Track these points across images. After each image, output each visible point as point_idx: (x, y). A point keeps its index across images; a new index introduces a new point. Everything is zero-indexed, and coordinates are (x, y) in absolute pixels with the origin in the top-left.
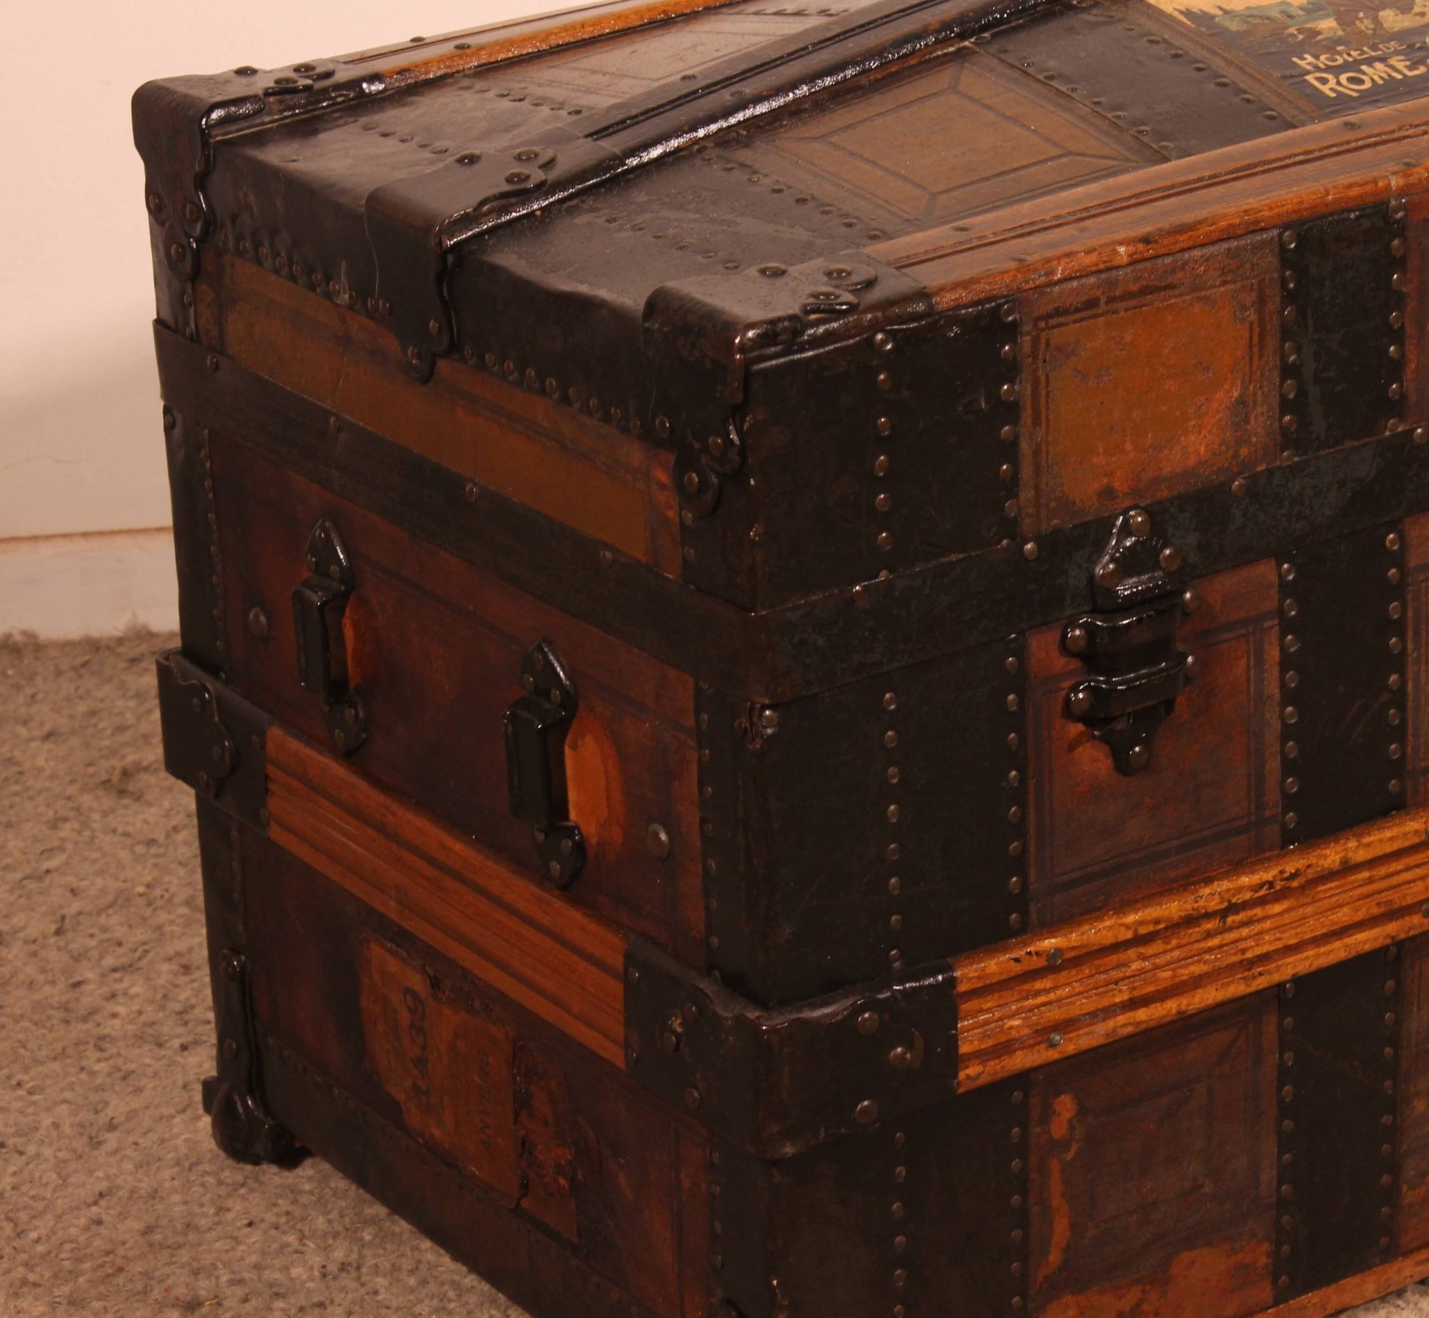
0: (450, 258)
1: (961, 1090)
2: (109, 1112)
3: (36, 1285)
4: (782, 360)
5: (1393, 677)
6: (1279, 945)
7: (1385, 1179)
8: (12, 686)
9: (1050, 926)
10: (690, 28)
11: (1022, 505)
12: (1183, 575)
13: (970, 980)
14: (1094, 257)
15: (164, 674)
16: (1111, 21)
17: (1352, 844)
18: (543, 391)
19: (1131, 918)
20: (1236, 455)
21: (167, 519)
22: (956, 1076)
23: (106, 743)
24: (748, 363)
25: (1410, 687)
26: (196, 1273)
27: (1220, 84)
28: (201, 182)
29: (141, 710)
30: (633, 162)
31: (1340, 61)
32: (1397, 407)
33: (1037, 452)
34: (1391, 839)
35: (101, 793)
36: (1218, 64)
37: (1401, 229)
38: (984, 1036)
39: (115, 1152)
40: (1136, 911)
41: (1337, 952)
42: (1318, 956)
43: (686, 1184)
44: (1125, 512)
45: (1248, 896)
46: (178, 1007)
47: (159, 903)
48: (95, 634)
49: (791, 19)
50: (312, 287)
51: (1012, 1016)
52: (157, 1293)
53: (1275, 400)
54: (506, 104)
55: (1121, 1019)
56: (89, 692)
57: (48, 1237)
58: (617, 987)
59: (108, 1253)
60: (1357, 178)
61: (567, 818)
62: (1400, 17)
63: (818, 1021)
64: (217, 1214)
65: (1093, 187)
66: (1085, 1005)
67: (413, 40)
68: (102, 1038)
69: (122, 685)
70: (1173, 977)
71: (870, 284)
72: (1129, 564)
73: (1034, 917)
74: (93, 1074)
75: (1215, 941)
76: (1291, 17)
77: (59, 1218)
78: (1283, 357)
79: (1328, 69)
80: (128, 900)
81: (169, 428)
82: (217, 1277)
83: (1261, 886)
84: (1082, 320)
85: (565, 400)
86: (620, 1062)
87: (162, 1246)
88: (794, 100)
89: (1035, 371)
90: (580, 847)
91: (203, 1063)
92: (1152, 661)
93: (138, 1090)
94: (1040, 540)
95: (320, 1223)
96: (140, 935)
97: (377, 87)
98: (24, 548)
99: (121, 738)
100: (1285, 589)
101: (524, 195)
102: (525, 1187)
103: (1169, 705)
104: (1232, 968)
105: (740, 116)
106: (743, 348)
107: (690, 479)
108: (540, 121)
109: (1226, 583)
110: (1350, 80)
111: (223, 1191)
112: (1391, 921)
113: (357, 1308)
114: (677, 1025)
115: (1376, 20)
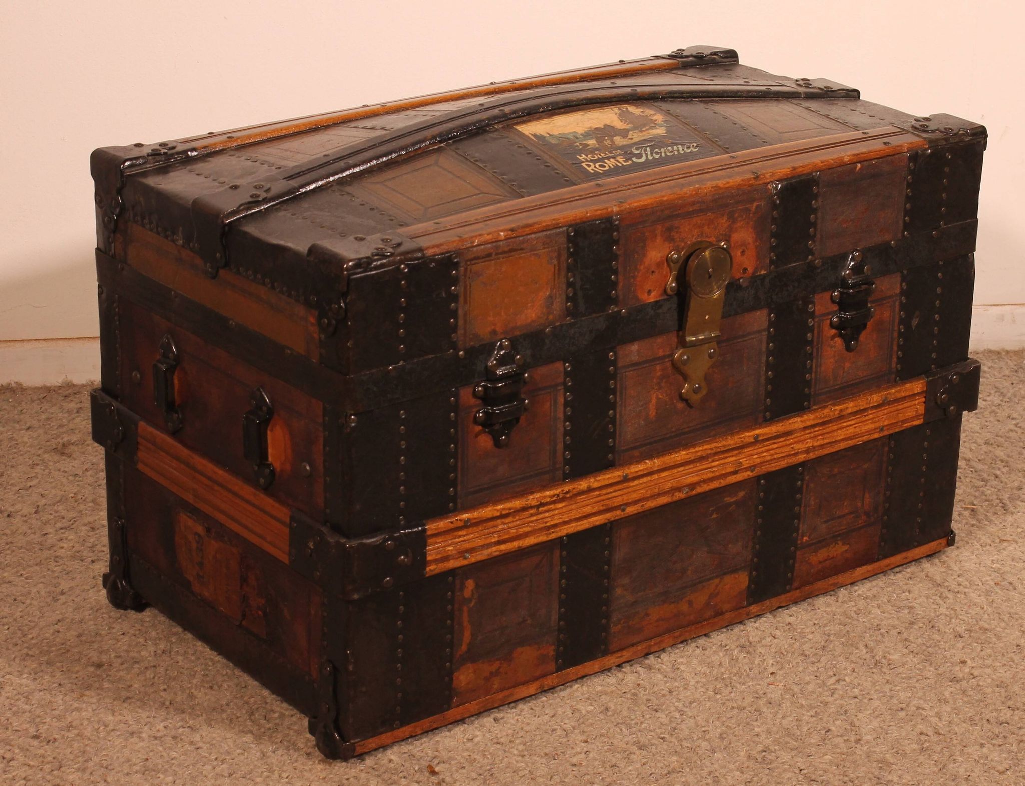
0: (227, 228)
1: (427, 576)
2: (61, 588)
3: (32, 656)
4: (363, 275)
5: (611, 412)
6: (561, 521)
7: (604, 621)
8: (12, 406)
9: (466, 509)
10: (326, 132)
11: (458, 336)
12: (524, 367)
13: (432, 530)
14: (491, 236)
15: (94, 399)
16: (503, 137)
17: (592, 480)
18: (264, 284)
19: (500, 507)
20: (547, 318)
21: (97, 333)
22: (425, 569)
23: (55, 432)
24: (349, 275)
25: (618, 416)
26: (101, 653)
27: (546, 166)
28: (119, 191)
29: (70, 418)
30: (303, 190)
31: (596, 157)
32: (614, 301)
33: (465, 315)
34: (608, 479)
35: (53, 454)
36: (546, 157)
37: (617, 228)
38: (438, 553)
39: (64, 604)
40: (502, 504)
41: (585, 525)
42: (577, 526)
43: (313, 612)
44: (501, 340)
45: (548, 500)
46: (90, 545)
47: (80, 501)
48: (48, 385)
49: (369, 130)
50: (166, 237)
51: (449, 546)
52: (84, 661)
53: (564, 297)
54: (249, 163)
55: (494, 549)
56: (46, 410)
57: (37, 637)
58: (287, 530)
59: (62, 644)
60: (600, 207)
61: (267, 459)
62: (622, 140)
63: (369, 545)
64: (109, 629)
65: (492, 207)
66: (480, 542)
67: (209, 133)
68: (57, 557)
69: (61, 407)
70: (516, 532)
71: (399, 245)
72: (502, 362)
73: (459, 506)
74: (53, 572)
75: (534, 518)
76: (577, 138)
77: (41, 629)
78: (568, 279)
79: (591, 161)
80: (66, 499)
81: (100, 294)
82: (110, 655)
83: (554, 496)
84: (485, 262)
85: (273, 287)
86: (287, 562)
87: (86, 642)
88: (370, 166)
89: (465, 282)
90: (273, 472)
91: (102, 567)
92: (511, 401)
93: (73, 579)
94: (466, 352)
95: (154, 634)
96: (72, 514)
97: (195, 153)
98: (18, 345)
99: (61, 430)
100: (567, 374)
101: (257, 203)
102: (244, 616)
103: (517, 420)
104: (541, 529)
105: (347, 173)
106: (347, 269)
107: (324, 322)
108: (263, 172)
109: (543, 370)
110: (600, 165)
111: (111, 620)
112: (607, 513)
113: (169, 668)
114: (311, 545)
115: (613, 142)
